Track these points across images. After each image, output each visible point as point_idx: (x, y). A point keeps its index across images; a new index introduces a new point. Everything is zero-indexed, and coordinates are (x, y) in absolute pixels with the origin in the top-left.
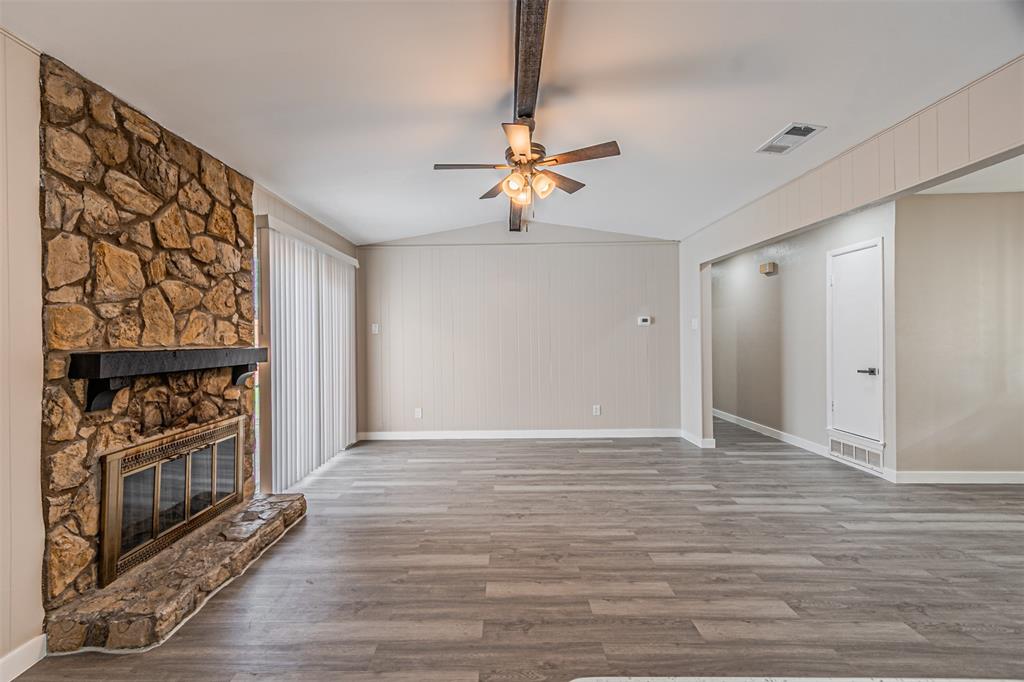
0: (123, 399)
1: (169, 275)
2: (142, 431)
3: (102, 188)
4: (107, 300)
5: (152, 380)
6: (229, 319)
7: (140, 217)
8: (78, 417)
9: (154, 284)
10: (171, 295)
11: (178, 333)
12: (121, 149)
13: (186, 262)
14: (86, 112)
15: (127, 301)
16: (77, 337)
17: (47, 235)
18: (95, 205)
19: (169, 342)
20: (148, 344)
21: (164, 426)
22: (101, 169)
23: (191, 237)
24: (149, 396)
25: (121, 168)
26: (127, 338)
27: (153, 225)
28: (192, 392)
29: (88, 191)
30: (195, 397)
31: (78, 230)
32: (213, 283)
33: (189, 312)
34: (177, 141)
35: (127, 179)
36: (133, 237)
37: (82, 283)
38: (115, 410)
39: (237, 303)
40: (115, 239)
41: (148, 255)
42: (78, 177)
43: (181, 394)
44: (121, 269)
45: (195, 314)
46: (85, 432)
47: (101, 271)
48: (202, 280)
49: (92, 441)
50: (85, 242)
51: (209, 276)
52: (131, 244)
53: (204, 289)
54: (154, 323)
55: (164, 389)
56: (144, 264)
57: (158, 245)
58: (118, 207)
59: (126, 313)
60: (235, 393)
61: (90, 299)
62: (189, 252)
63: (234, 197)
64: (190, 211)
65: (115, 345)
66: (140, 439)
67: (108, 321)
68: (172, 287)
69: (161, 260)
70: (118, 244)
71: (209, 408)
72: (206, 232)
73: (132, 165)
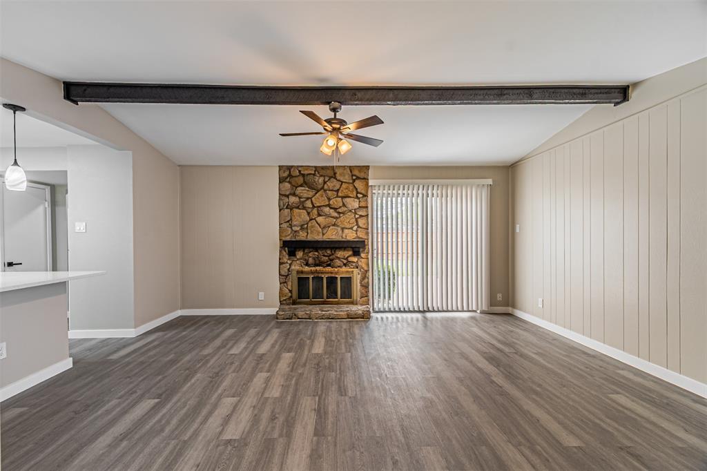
0: (300, 254)
1: (319, 215)
2: (307, 264)
3: (294, 194)
4: (295, 226)
5: (311, 250)
6: (352, 228)
7: (308, 199)
8: (287, 257)
9: (312, 219)
10: (319, 222)
11: (323, 234)
12: (301, 180)
13: (327, 210)
14: (290, 175)
15: (302, 226)
16: (286, 236)
17: (280, 210)
18: (293, 199)
19: (319, 238)
20: (310, 238)
21: (316, 265)
22: (295, 188)
23: (329, 199)
24: (310, 254)
25: (301, 186)
26: (302, 236)
27: (312, 201)
28: (330, 256)
29: (290, 197)
30: (331, 257)
31: (287, 208)
32: (341, 215)
33: (329, 227)
34: (323, 168)
35: (303, 188)
36: (305, 205)
37: (288, 221)
38: (298, 257)
39: (357, 222)
40: (298, 208)
41: (309, 210)
42: (288, 193)
43: (324, 256)
44: (301, 216)
45: (331, 227)
46: (289, 262)
47: (293, 218)
48: (336, 215)
49: (290, 265)
50: (289, 210)
51: (339, 213)
52: (304, 208)
53: (336, 218)
54: (312, 232)
55: (316, 253)
56: (309, 214)
57: (314, 207)
58: (300, 198)
59: (302, 229)
60: (355, 259)
61: (291, 226)
62: (329, 205)
63: (354, 178)
64: (329, 190)
65: (298, 239)
66: (307, 267)
67: (296, 231)
68: (320, 219)
69: (315, 211)
70: (300, 209)
71: (338, 262)
72: (337, 196)
73: (305, 183)
